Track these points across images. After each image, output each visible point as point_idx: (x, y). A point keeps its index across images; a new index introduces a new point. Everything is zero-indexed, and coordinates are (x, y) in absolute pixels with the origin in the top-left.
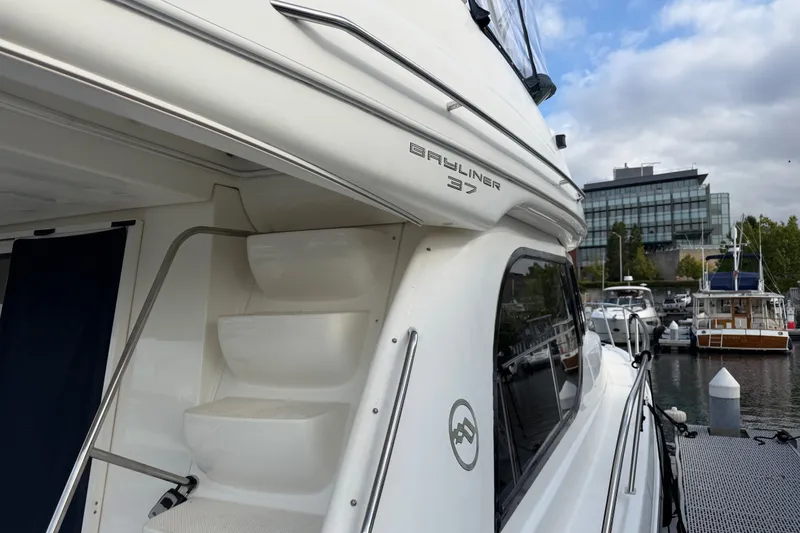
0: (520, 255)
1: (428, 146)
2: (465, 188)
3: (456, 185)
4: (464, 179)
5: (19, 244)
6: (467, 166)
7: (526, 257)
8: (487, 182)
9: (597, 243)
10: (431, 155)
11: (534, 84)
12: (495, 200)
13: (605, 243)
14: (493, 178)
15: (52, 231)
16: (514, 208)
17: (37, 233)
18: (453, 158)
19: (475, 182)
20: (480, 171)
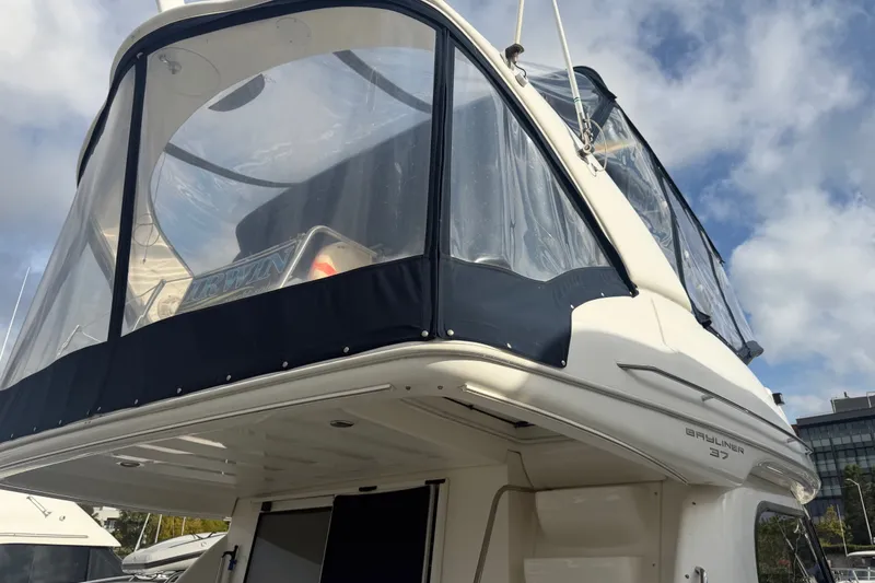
0: (764, 507)
1: (697, 429)
2: (721, 455)
3: (715, 454)
4: (720, 448)
5: (340, 500)
6: (720, 439)
7: (769, 510)
8: (734, 449)
9: (828, 494)
10: (699, 435)
11: (746, 354)
12: (742, 463)
13: (838, 492)
14: (738, 445)
15: (375, 488)
16: (755, 467)
17: (361, 489)
18: (711, 435)
19: (726, 449)
20: (729, 441)
